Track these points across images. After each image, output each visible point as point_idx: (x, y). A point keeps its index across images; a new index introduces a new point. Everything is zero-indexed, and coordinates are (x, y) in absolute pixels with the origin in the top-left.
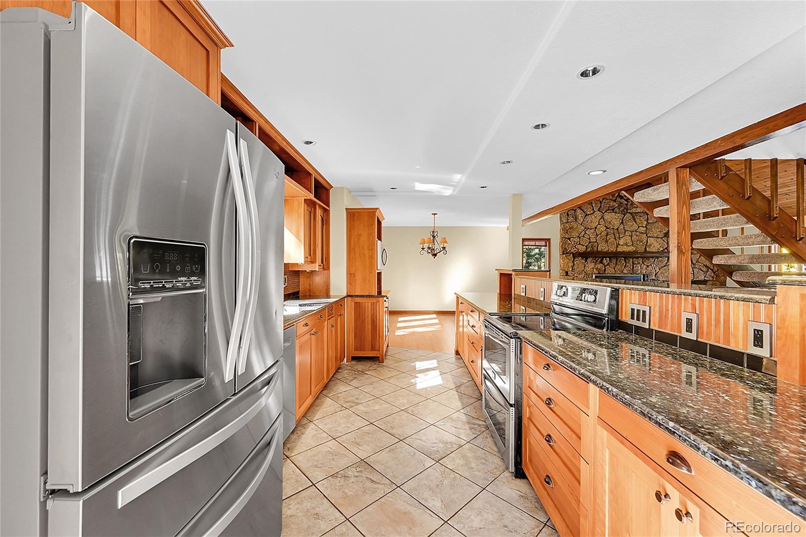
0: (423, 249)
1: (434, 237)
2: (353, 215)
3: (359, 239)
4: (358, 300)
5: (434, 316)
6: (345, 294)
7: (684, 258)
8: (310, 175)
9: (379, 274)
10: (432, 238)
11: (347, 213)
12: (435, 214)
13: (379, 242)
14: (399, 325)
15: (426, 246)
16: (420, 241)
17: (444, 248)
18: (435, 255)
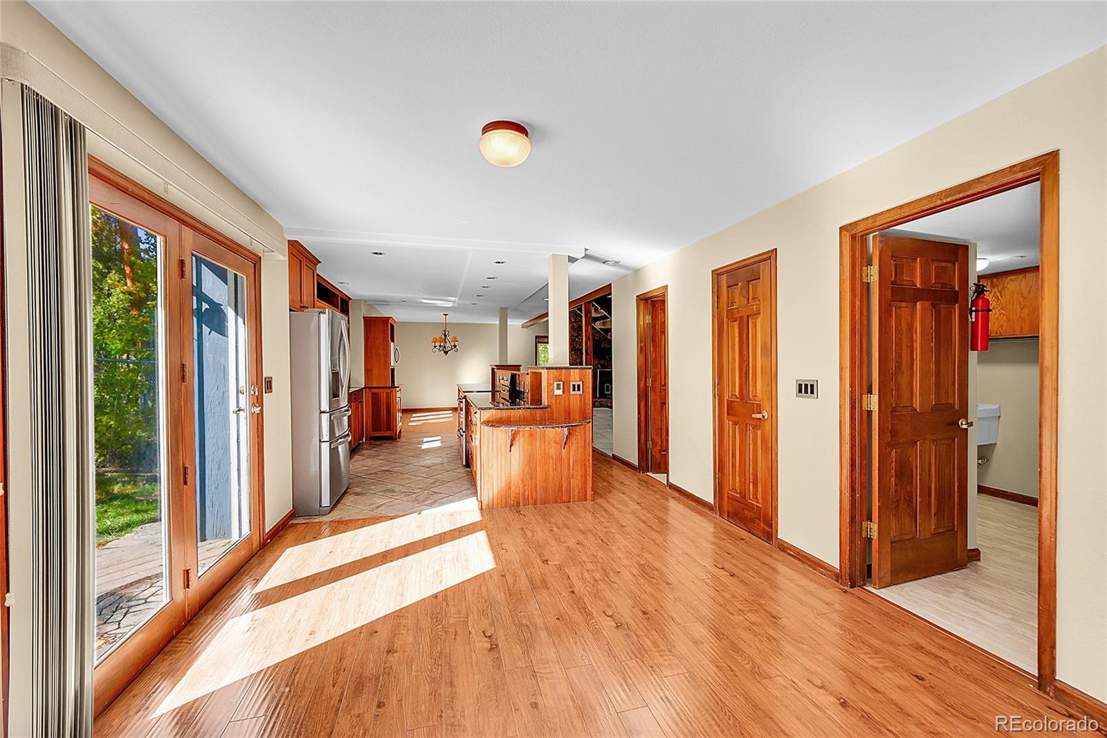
0: (435, 347)
1: (445, 336)
2: (369, 322)
3: (375, 341)
4: (374, 391)
5: (451, 412)
6: (363, 386)
7: (589, 357)
8: (338, 296)
9: (393, 370)
10: (443, 337)
11: (365, 320)
12: (446, 315)
13: (392, 343)
14: (412, 419)
15: (437, 344)
16: (431, 340)
17: (455, 346)
18: (446, 353)
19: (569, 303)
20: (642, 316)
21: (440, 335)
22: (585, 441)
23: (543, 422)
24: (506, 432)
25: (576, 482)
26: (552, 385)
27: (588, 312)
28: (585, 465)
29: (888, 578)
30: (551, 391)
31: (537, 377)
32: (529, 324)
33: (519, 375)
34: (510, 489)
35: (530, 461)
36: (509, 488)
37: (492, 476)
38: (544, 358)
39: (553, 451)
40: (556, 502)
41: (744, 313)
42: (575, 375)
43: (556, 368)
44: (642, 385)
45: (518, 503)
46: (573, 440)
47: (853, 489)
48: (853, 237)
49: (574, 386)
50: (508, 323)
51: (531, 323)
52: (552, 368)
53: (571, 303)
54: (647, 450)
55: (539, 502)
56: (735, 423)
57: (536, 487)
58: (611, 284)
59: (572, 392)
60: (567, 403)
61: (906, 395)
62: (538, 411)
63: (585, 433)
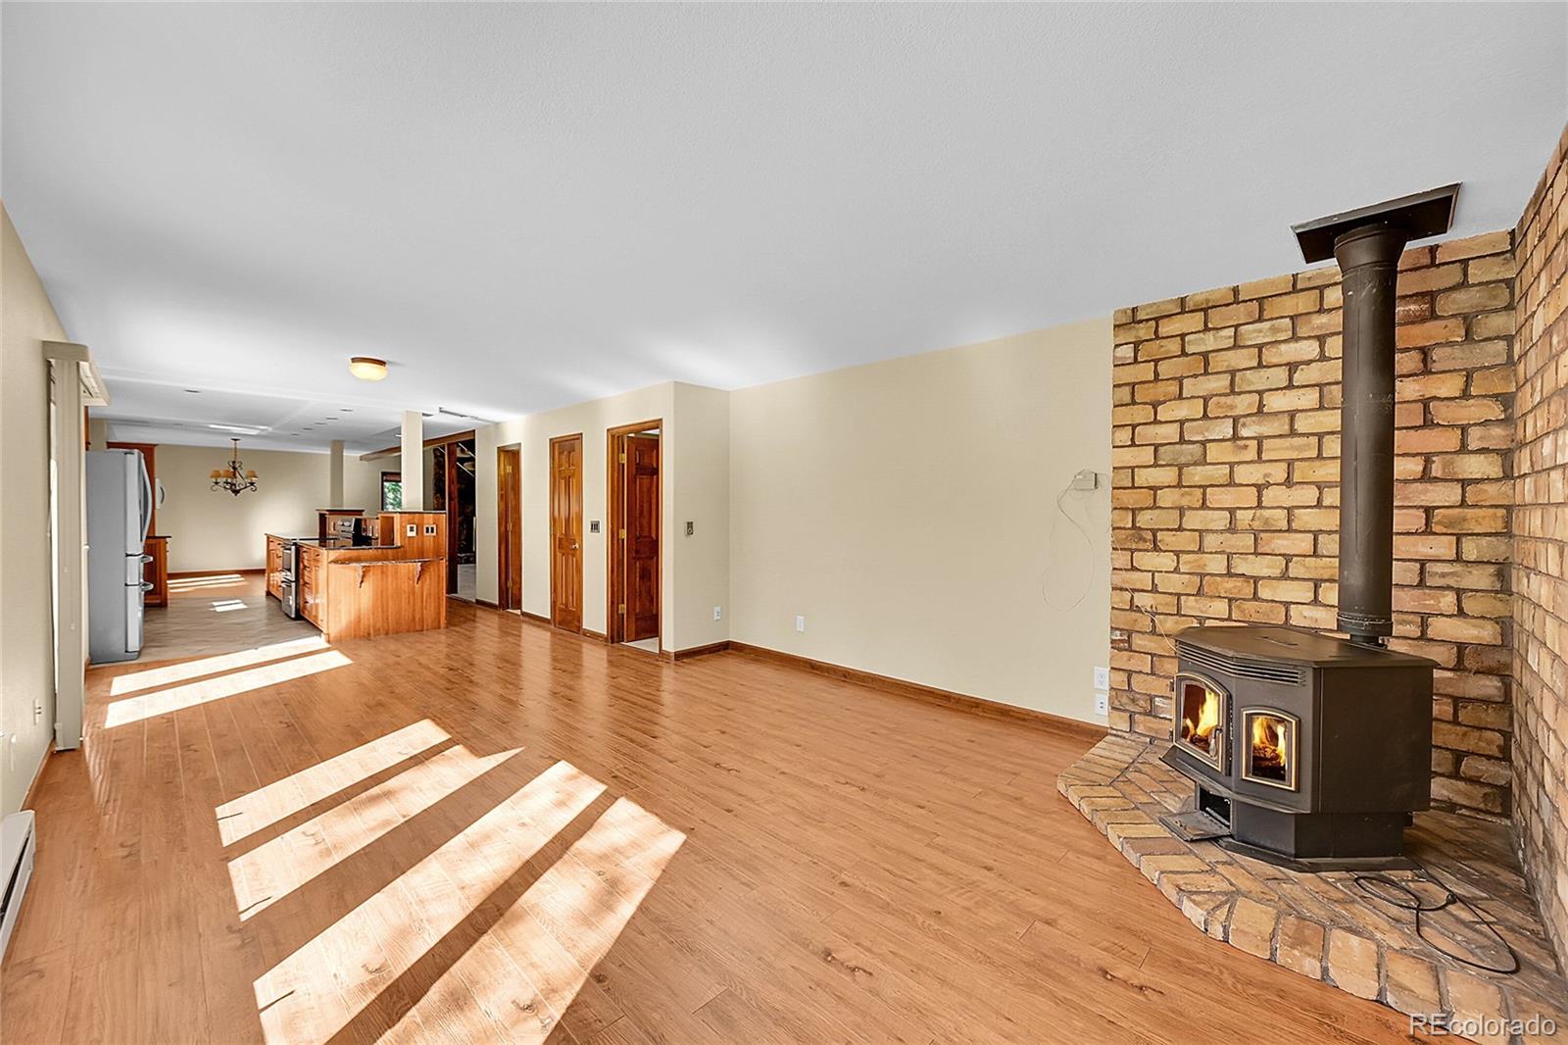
0: (217, 483)
1: (234, 468)
10: (232, 470)
12: (237, 440)
15: (221, 480)
17: (252, 484)
18: (236, 492)
19: (424, 442)
20: (502, 466)
21: (225, 467)
22: (439, 576)
23: (396, 558)
24: (355, 570)
25: (429, 614)
26: (406, 527)
27: (451, 453)
28: (439, 598)
29: (633, 637)
30: (405, 533)
31: (388, 523)
32: (372, 456)
33: (365, 520)
34: (359, 622)
35: (381, 596)
36: (359, 620)
37: (340, 611)
38: (394, 499)
39: (405, 586)
40: (408, 631)
41: (567, 473)
42: (429, 519)
43: (409, 513)
44: (503, 529)
45: (369, 634)
46: (427, 576)
47: (612, 585)
48: (613, 436)
49: (427, 529)
50: (344, 454)
51: (376, 456)
52: (405, 513)
53: (426, 443)
54: (507, 589)
55: (390, 632)
56: (563, 555)
57: (387, 619)
58: (474, 431)
59: (425, 534)
60: (420, 544)
61: (646, 529)
62: (389, 551)
63: (439, 570)
